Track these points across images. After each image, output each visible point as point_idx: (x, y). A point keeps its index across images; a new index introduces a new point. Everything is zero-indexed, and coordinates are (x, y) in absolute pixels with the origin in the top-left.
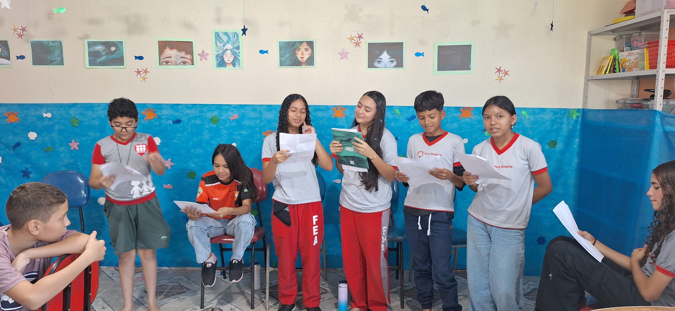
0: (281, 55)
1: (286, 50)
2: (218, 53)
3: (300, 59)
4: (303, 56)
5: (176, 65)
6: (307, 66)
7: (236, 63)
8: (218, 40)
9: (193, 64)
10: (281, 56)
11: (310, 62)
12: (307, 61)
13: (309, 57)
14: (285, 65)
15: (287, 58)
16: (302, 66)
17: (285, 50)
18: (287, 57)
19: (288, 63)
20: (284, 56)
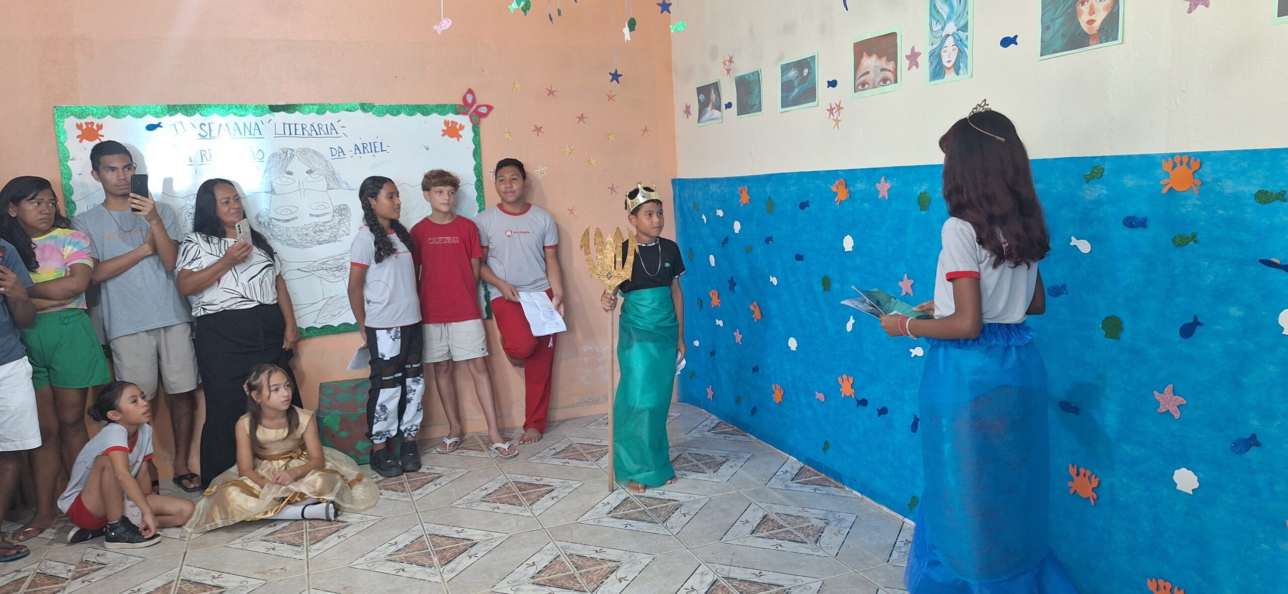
0: (1046, 25)
1: (1056, 10)
2: (934, 47)
3: (1085, 27)
4: (1093, 17)
5: (875, 87)
6: (1101, 43)
7: (961, 65)
8: (934, 18)
9: (896, 82)
10: (1045, 28)
11: (1109, 30)
12: (1101, 29)
13: (1107, 16)
14: (1051, 51)
15: (1058, 30)
16: (1089, 46)
17: (1053, 10)
18: (1057, 27)
19: (1059, 43)
20: (1052, 26)
